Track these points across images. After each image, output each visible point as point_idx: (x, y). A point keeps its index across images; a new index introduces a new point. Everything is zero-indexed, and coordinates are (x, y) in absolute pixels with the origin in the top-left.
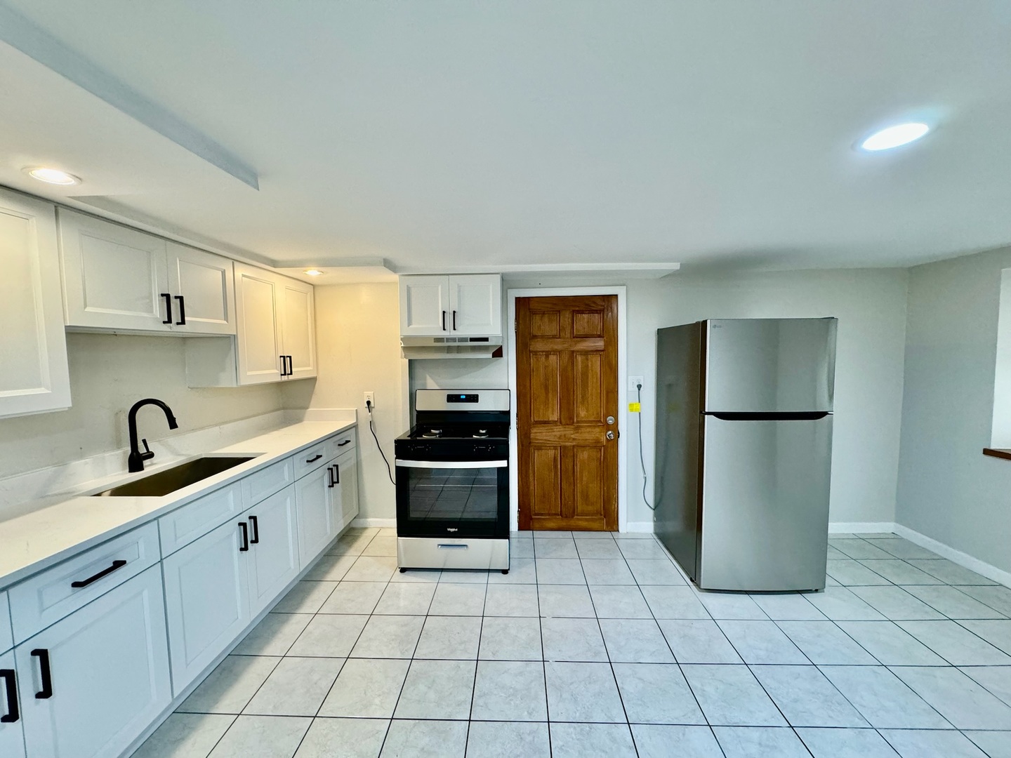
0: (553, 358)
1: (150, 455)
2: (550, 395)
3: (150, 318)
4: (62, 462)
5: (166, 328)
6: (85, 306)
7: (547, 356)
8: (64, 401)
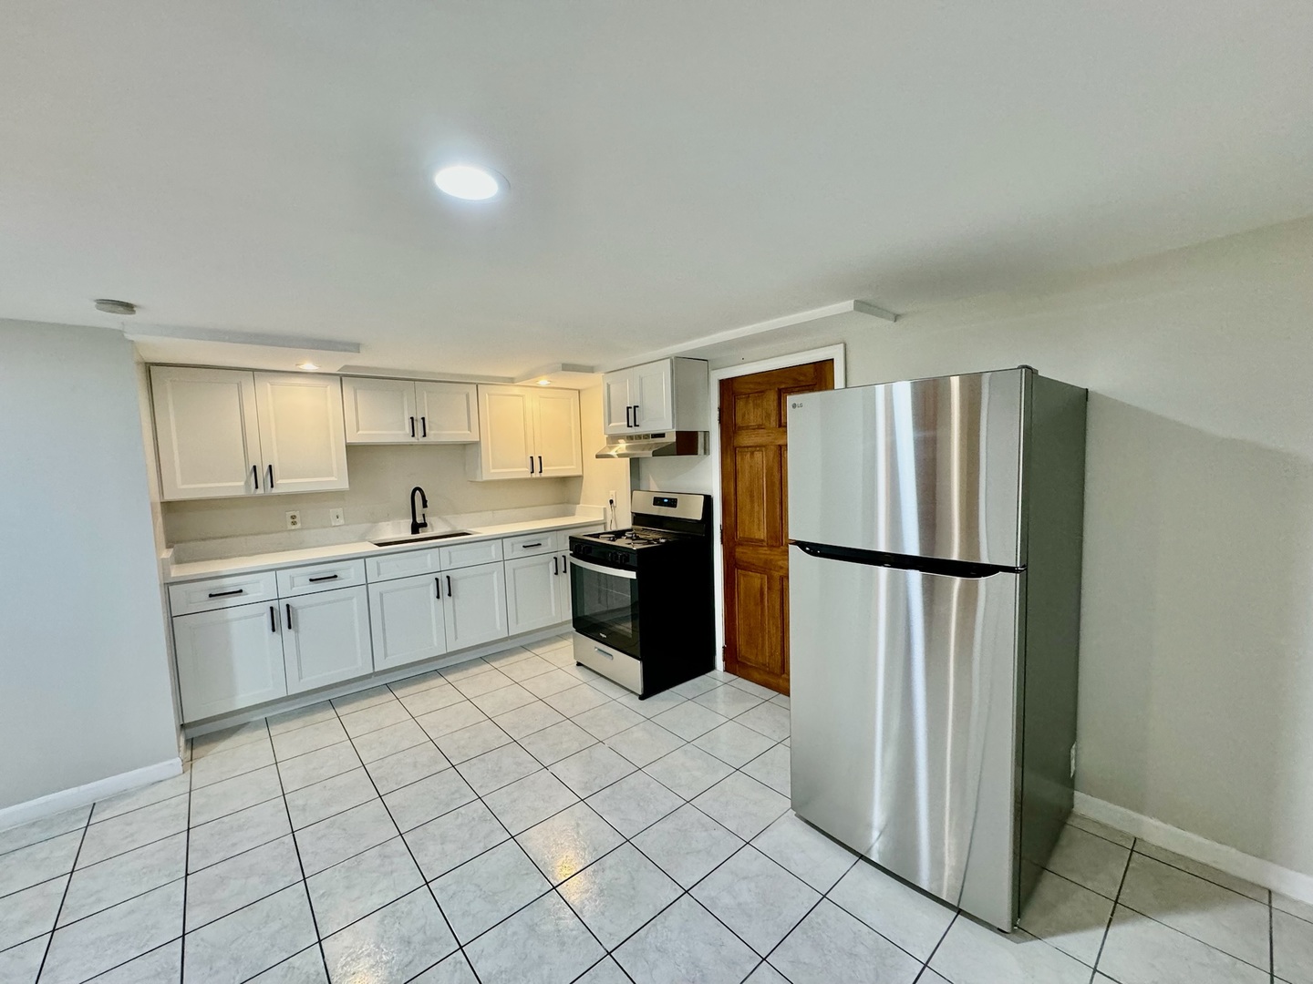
0: (758, 455)
1: (424, 525)
2: (756, 505)
3: (401, 434)
4: (376, 522)
5: (413, 440)
6: (358, 430)
7: (752, 453)
8: (345, 485)
